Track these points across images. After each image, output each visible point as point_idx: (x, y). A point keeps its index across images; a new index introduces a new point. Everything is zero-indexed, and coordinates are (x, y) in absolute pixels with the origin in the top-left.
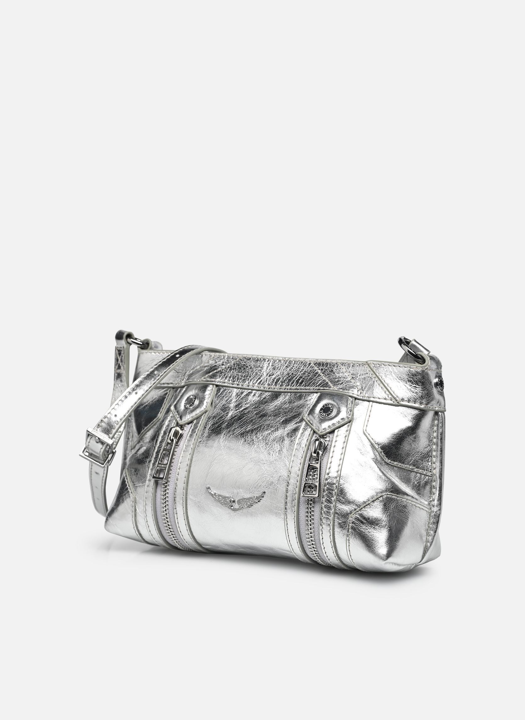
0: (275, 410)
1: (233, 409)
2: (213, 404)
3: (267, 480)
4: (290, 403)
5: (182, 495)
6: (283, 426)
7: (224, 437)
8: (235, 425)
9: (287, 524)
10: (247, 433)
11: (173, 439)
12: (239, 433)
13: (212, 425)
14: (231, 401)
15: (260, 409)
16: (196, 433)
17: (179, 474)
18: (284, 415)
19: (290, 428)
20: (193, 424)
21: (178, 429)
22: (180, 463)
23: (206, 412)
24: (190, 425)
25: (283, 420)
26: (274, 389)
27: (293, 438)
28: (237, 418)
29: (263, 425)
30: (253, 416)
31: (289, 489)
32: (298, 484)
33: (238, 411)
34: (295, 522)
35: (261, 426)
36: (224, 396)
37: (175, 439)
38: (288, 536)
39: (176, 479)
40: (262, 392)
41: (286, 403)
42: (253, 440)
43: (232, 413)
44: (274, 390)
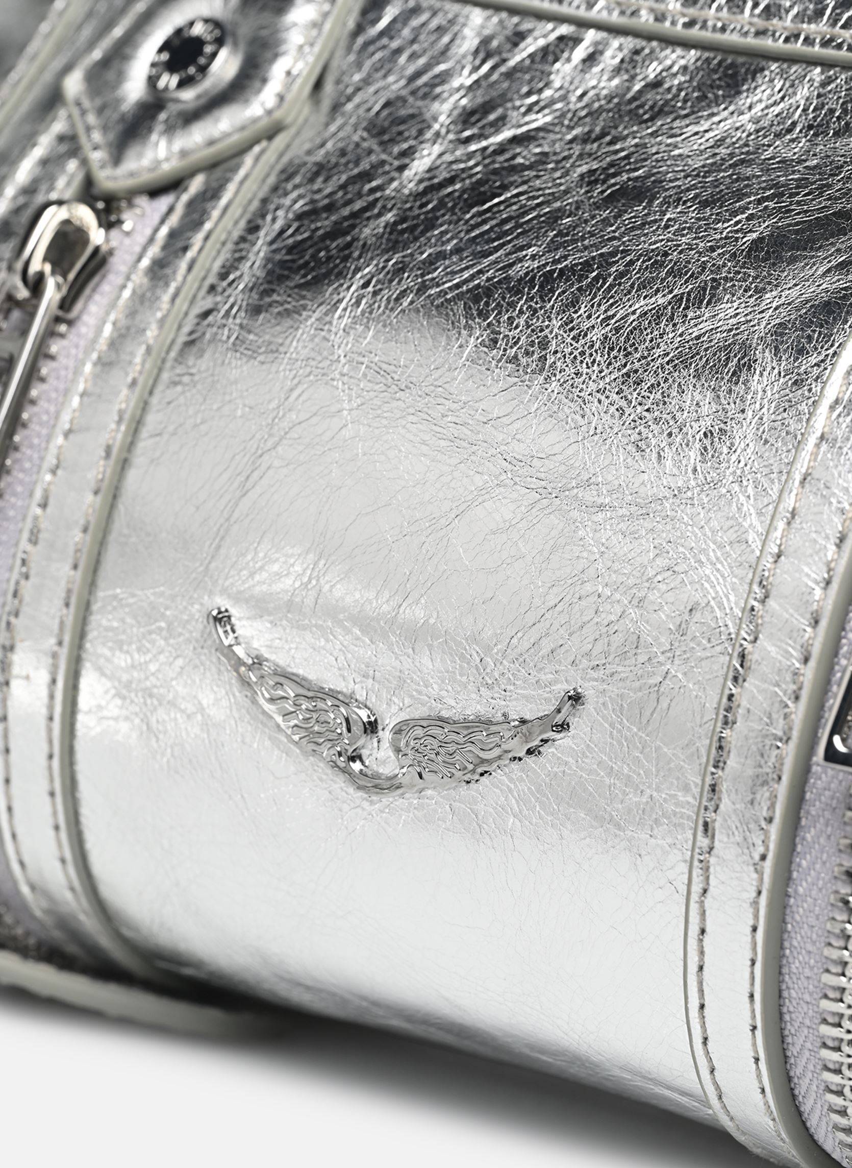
0: (716, 167)
1: (448, 132)
2: (329, 88)
3: (605, 618)
4: (816, 135)
5: (53, 641)
6: (752, 273)
7: (358, 303)
8: (446, 232)
9: (703, 931)
10: (509, 290)
11: (41, 276)
12: (457, 286)
13: (300, 217)
14: (443, 82)
15: (616, 152)
16: (190, 254)
17: (51, 502)
18: (771, 204)
19: (795, 292)
20: (185, 198)
21: (85, 215)
22: (67, 434)
23: (272, 132)
24: (164, 202)
25: (760, 239)
26: (723, 29)
27: (813, 360)
28: (463, 191)
29: (626, 252)
30: (566, 192)
31: (744, 703)
32: (809, 673)
33: (473, 147)
34: (755, 929)
35: (606, 261)
36: (398, 51)
37: (53, 273)
38: (702, 1007)
39: (26, 535)
40: (639, 43)
41: (789, 131)
42: (544, 345)
43: (433, 157)
44: (719, 37)
